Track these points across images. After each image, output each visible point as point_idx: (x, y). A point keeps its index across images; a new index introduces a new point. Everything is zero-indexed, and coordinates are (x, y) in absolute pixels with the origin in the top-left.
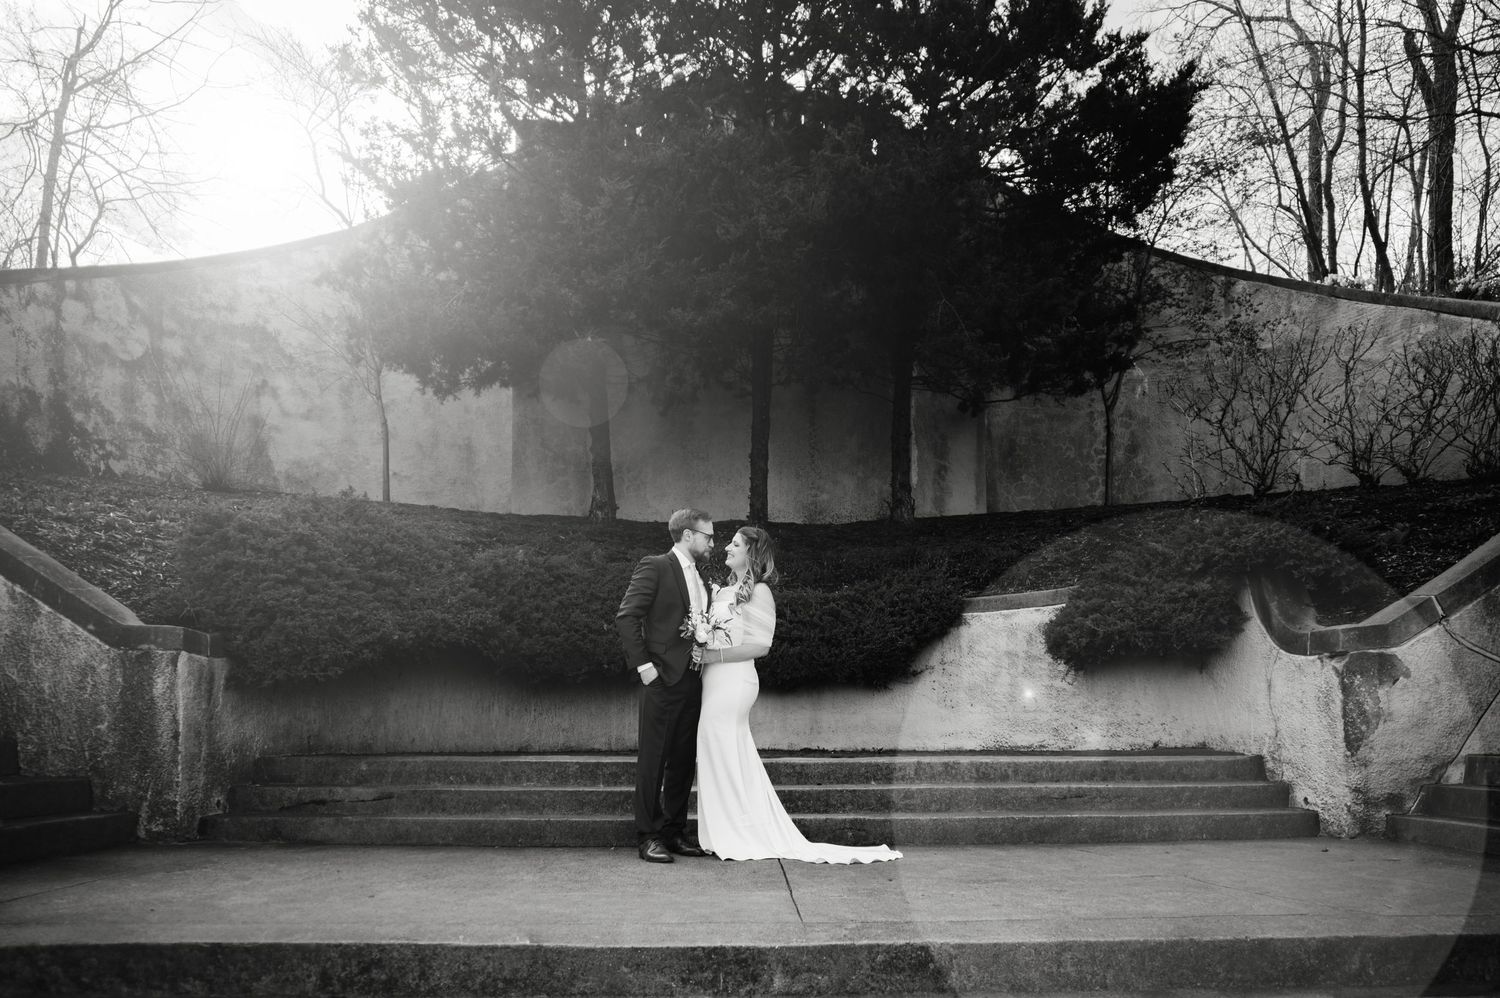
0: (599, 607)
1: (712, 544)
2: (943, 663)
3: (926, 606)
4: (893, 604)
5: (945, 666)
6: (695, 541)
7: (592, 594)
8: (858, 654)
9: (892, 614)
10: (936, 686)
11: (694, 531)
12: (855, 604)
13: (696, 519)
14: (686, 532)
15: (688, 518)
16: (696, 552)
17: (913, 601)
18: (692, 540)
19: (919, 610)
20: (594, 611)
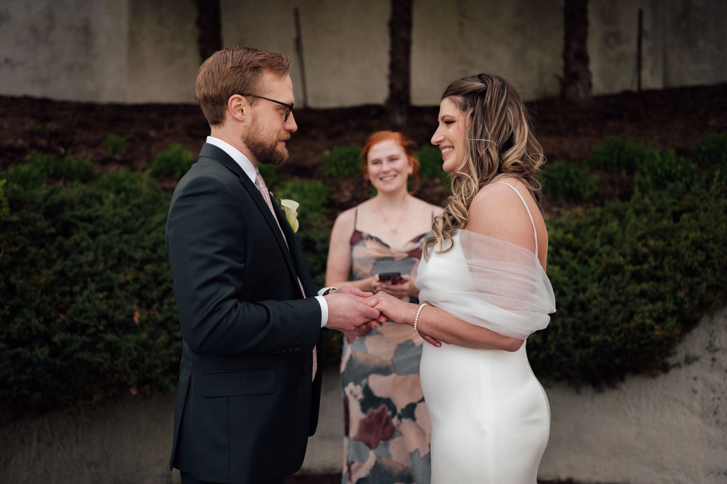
0: (130, 277)
1: (292, 125)
2: (711, 348)
3: (701, 264)
4: (637, 259)
5: (718, 355)
6: (254, 119)
7: (122, 253)
8: (576, 346)
9: (637, 277)
10: (699, 385)
11: (253, 97)
12: (564, 252)
13: (256, 69)
14: (234, 101)
15: (238, 68)
16: (261, 145)
17: (676, 255)
18: (248, 120)
19: (689, 271)
20: (122, 286)
